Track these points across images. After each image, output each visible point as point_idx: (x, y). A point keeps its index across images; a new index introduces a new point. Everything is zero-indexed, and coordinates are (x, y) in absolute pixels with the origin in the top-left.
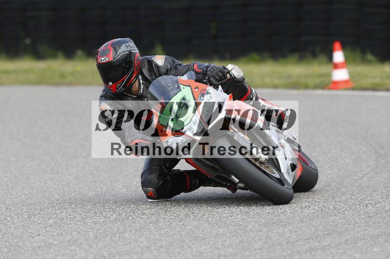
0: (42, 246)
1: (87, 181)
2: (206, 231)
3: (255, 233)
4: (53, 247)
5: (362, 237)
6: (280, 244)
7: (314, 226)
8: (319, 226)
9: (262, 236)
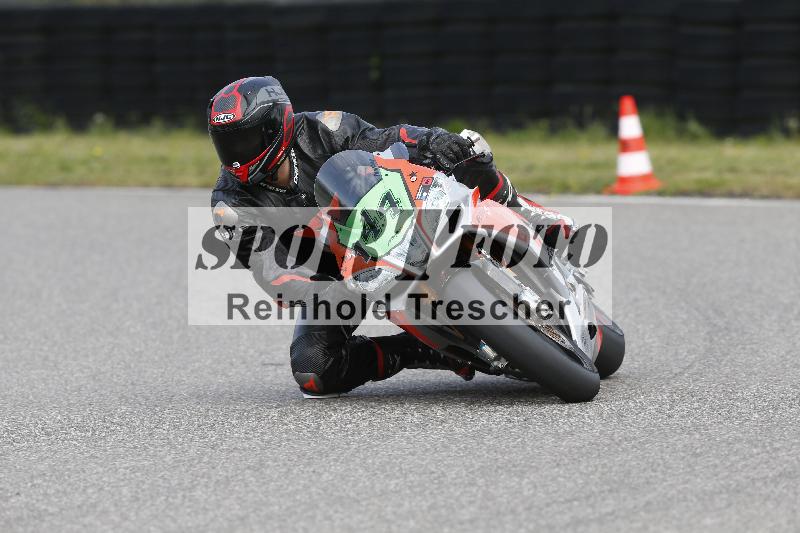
0: (25, 516)
1: (116, 383)
2: (361, 485)
3: (461, 490)
4: (47, 519)
5: (681, 496)
6: (513, 511)
7: (581, 473)
8: (593, 473)
9: (475, 496)
